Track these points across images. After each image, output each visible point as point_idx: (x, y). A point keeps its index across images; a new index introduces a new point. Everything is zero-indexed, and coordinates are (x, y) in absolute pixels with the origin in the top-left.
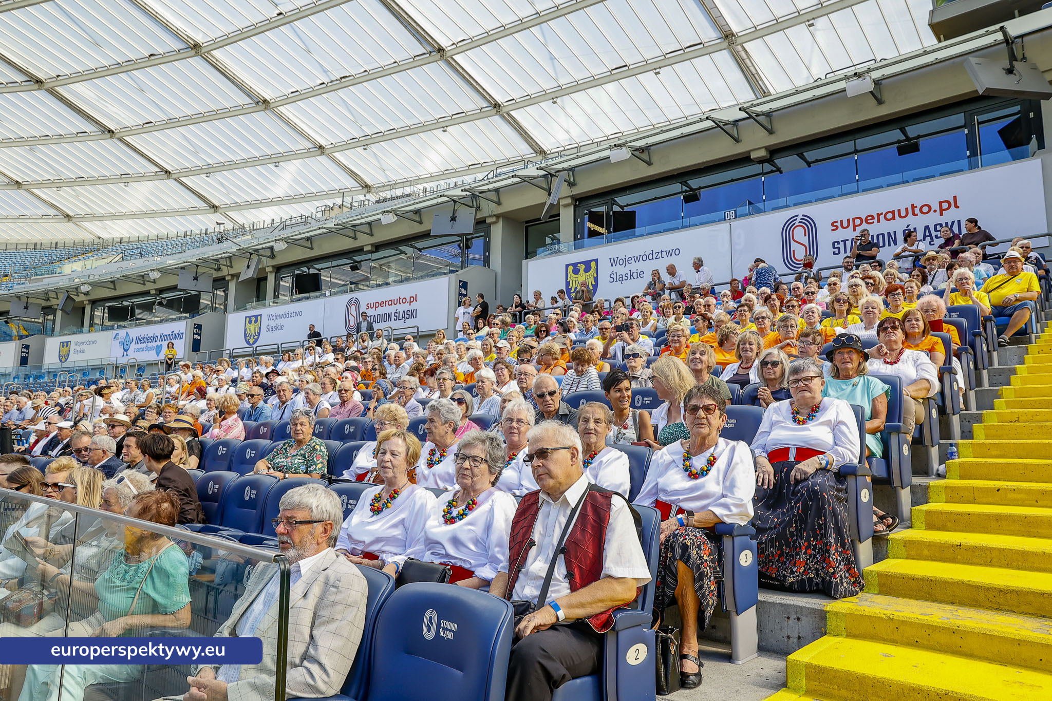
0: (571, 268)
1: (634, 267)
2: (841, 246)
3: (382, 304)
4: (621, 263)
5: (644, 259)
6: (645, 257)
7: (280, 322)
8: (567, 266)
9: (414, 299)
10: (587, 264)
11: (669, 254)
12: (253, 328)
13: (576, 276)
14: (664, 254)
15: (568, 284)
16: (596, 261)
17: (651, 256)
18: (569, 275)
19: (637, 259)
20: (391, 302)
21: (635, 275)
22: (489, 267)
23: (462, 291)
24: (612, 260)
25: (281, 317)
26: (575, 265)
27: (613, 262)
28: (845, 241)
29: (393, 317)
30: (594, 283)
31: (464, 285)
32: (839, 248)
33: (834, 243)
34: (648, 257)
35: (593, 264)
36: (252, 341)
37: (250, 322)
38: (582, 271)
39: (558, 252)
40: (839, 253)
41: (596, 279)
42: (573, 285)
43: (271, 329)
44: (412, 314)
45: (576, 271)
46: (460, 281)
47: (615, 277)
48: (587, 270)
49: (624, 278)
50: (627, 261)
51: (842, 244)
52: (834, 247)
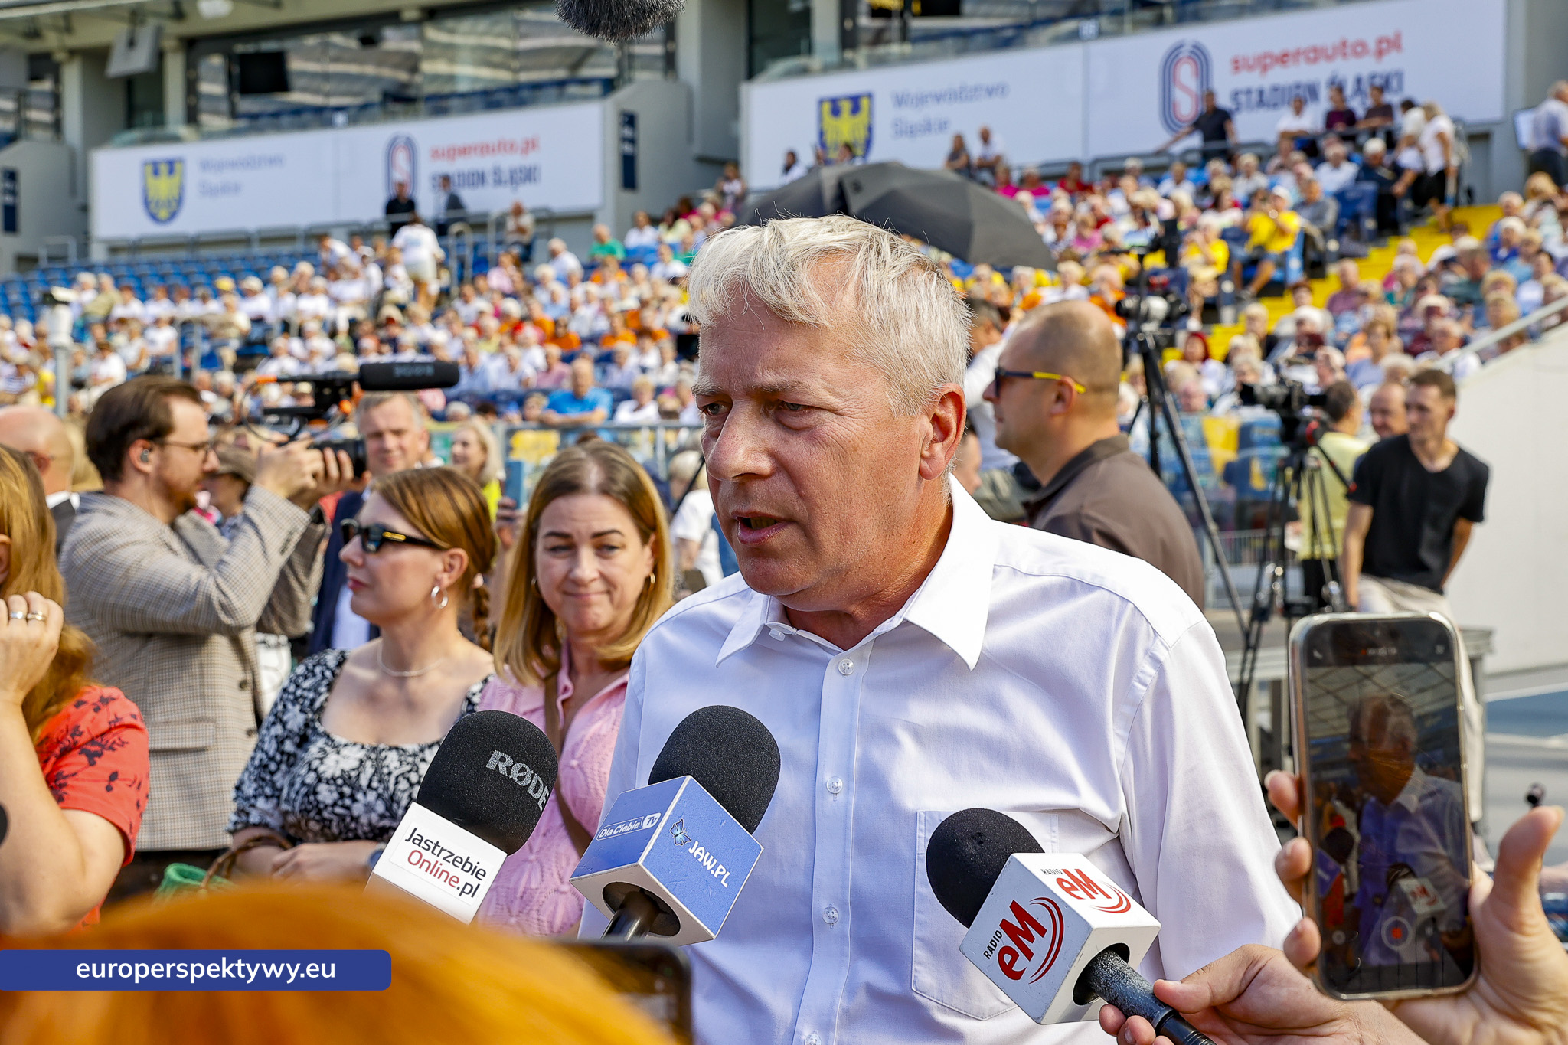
0: (827, 107)
1: (934, 111)
3: (464, 151)
5: (950, 99)
7: (230, 176)
8: (821, 102)
9: (530, 145)
10: (855, 102)
12: (163, 187)
13: (836, 121)
15: (821, 134)
16: (870, 96)
17: (960, 94)
18: (824, 120)
19: (938, 98)
20: (485, 149)
21: (935, 128)
22: (676, 77)
23: (627, 132)
25: (234, 165)
26: (834, 102)
27: (900, 101)
29: (490, 179)
30: (865, 137)
31: (630, 120)
34: (955, 96)
35: (864, 103)
36: (163, 214)
37: (156, 172)
38: (845, 114)
39: (806, 70)
41: (870, 129)
42: (829, 138)
43: (209, 191)
44: (529, 175)
45: (836, 112)
46: (624, 112)
48: (856, 109)
49: (916, 132)
50: (922, 100)
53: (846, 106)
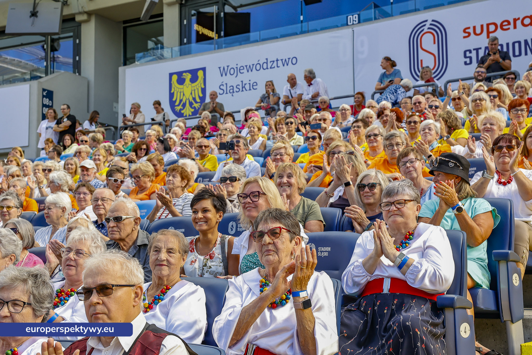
0: (175, 78)
1: (246, 77)
2: (474, 55)
4: (232, 72)
5: (258, 68)
6: (258, 66)
8: (171, 75)
10: (194, 73)
11: (285, 63)
13: (181, 86)
14: (280, 63)
15: (171, 95)
16: (204, 69)
17: (265, 65)
18: (173, 86)
19: (250, 69)
21: (247, 87)
22: (80, 74)
23: (47, 102)
24: (222, 69)
26: (180, 74)
28: (477, 50)
30: (201, 95)
31: (49, 95)
32: (471, 58)
33: (465, 52)
34: (262, 66)
35: (200, 73)
38: (187, 81)
39: (161, 58)
40: (471, 63)
41: (204, 90)
42: (177, 97)
45: (181, 81)
46: (44, 90)
47: (224, 88)
48: (194, 79)
49: (235, 89)
50: (239, 70)
51: (474, 53)
52: (465, 57)
53: (188, 77)
